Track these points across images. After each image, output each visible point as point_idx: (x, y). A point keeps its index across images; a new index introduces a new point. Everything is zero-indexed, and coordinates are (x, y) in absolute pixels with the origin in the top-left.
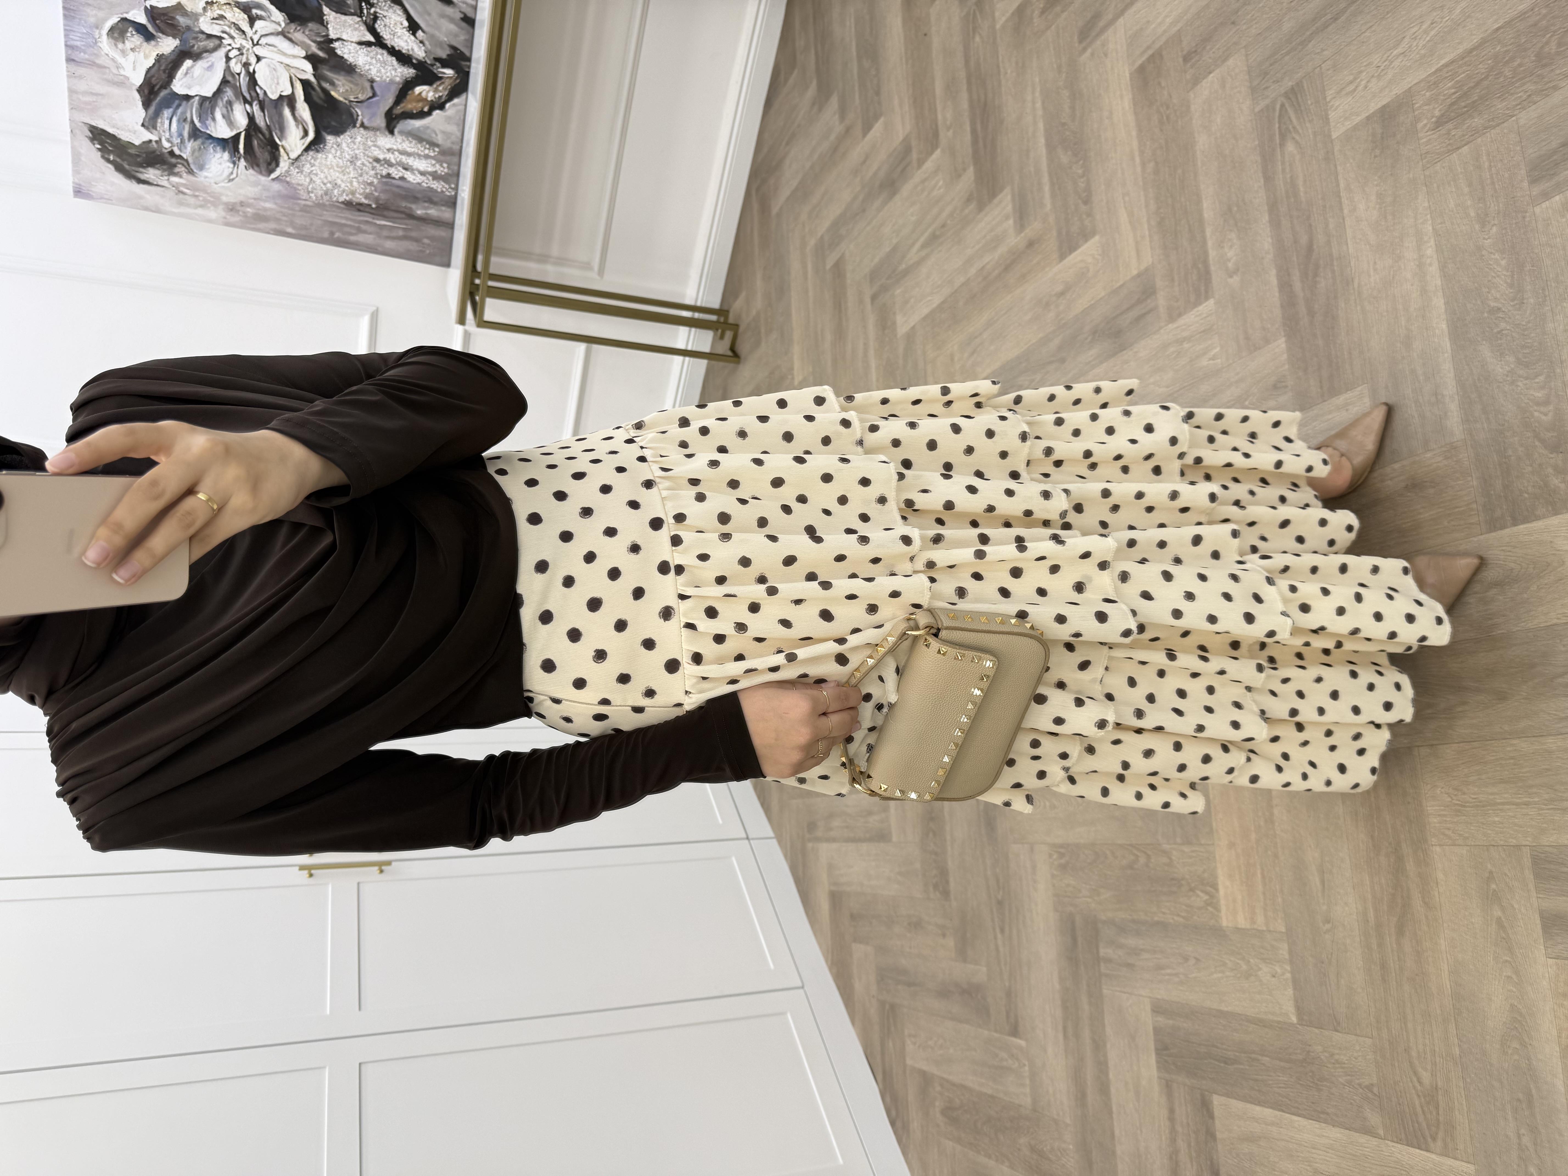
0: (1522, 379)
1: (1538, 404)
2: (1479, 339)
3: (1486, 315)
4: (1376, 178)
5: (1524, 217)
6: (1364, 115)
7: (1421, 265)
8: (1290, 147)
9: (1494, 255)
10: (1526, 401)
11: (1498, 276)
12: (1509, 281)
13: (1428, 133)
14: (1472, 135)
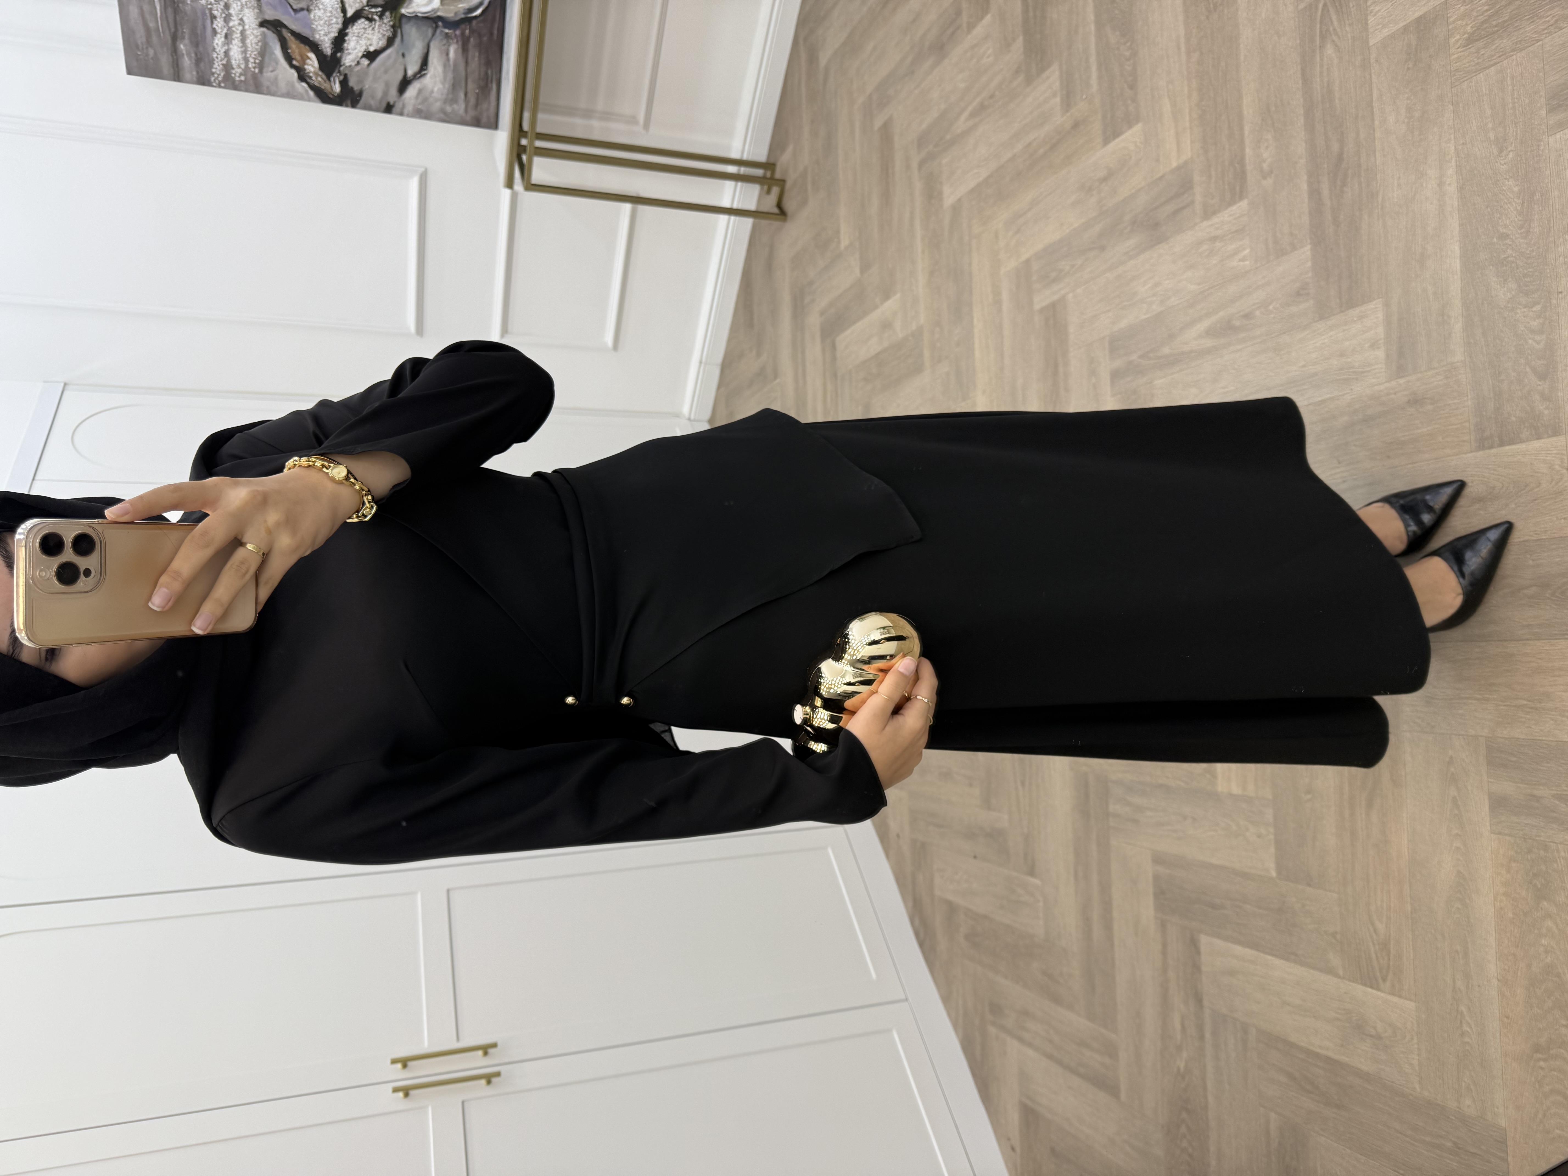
0: (1520, 307)
1: (1533, 331)
2: (1487, 264)
3: (1495, 240)
4: (1407, 90)
5: (1539, 146)
6: (1402, 25)
7: (1441, 184)
8: (1330, 50)
9: (1508, 181)
10: (1522, 329)
11: (1509, 203)
12: (1519, 208)
13: (1459, 50)
14: (1499, 57)
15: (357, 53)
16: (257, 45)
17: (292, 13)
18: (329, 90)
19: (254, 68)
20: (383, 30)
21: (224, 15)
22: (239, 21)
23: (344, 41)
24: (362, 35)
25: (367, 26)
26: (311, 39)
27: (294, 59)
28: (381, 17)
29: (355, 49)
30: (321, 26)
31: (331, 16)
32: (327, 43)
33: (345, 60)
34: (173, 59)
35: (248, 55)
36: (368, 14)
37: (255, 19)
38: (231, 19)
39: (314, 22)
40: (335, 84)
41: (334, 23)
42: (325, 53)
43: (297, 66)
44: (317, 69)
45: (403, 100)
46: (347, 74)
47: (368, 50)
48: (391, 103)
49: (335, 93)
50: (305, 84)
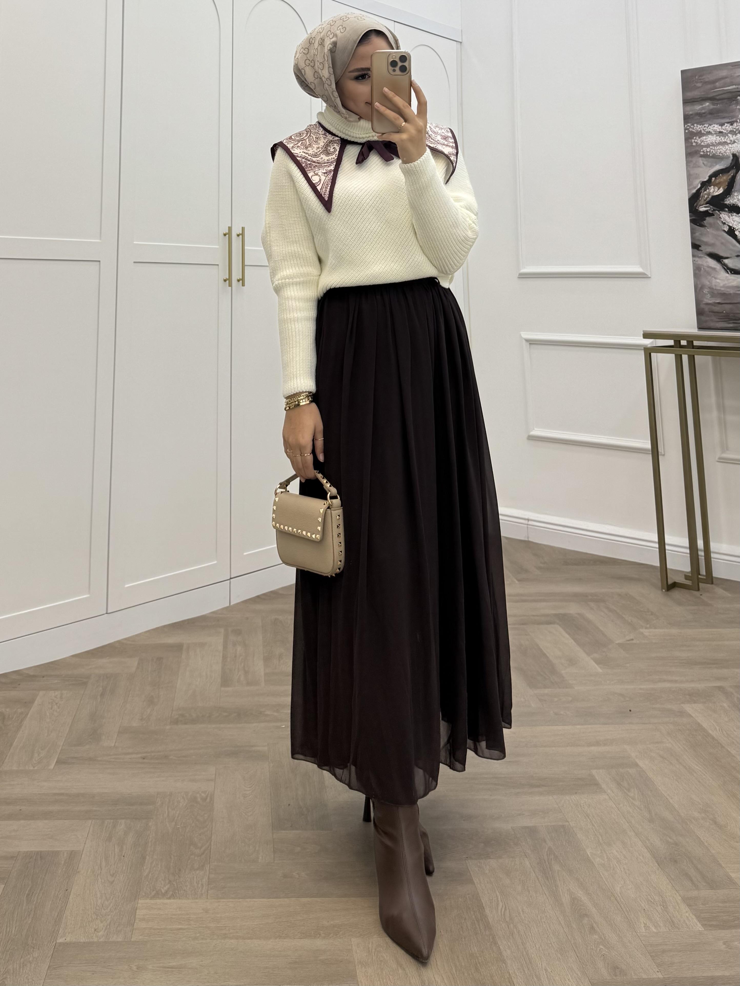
15: (731, 223)
16: (719, 153)
18: (699, 203)
19: (703, 151)
21: (735, 130)
22: (733, 140)
23: (738, 214)
26: (733, 190)
27: (716, 179)
29: (734, 221)
32: (733, 201)
33: (724, 214)
34: (698, 99)
35: (711, 147)
38: (733, 135)
40: (705, 207)
42: (725, 200)
43: (711, 181)
44: (712, 195)
45: (705, 257)
46: (714, 215)
47: (735, 230)
48: (700, 248)
49: (698, 207)
50: (699, 186)
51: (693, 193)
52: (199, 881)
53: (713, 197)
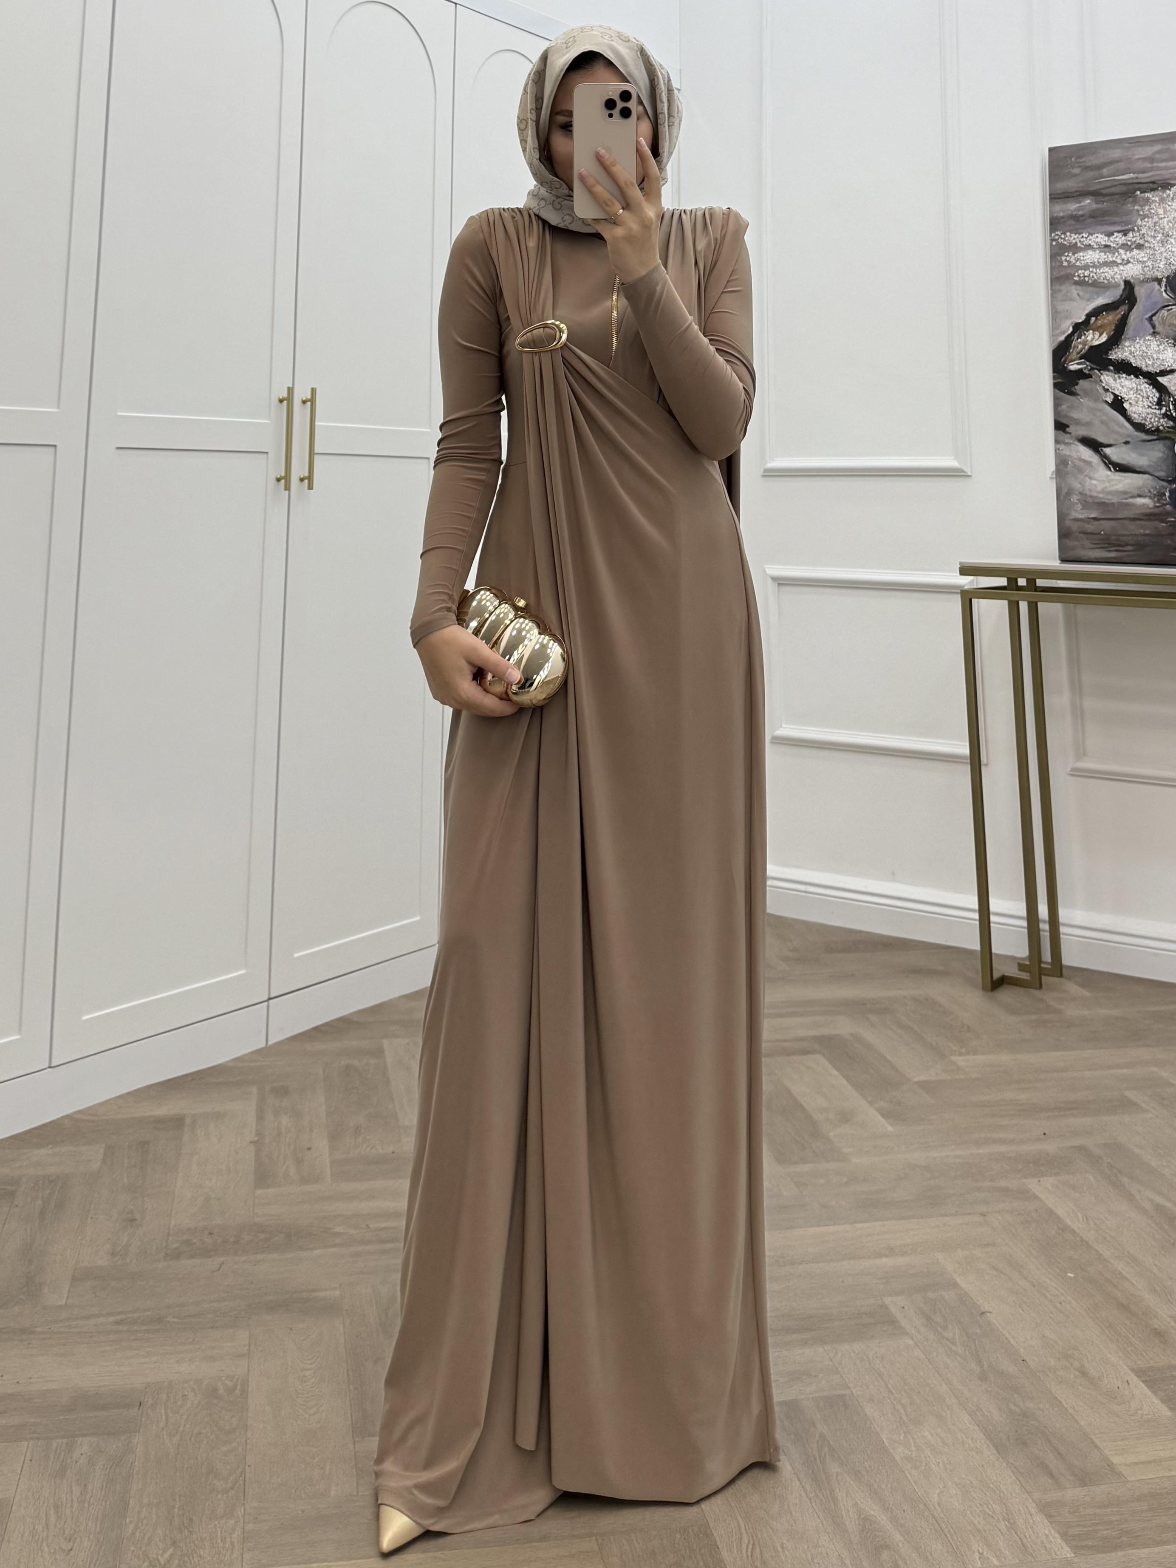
15: (1118, 390)
16: (1103, 279)
17: (1147, 316)
18: (1069, 358)
19: (1079, 276)
20: (1151, 419)
21: (1129, 243)
22: (1126, 259)
23: (1129, 375)
24: (1139, 394)
25: (1150, 399)
26: (1123, 337)
27: (1096, 319)
28: (1165, 415)
29: (1123, 387)
30: (1139, 348)
31: (1154, 360)
32: (1122, 354)
33: (1107, 375)
34: (1072, 193)
35: (1091, 270)
36: (1165, 402)
37: (1132, 276)
38: (1126, 251)
39: (1143, 339)
40: (1078, 364)
41: (1146, 362)
42: (1110, 352)
43: (1089, 322)
44: (1090, 344)
45: (1077, 445)
46: (1092, 377)
47: (1123, 400)
48: (1067, 429)
49: (1068, 364)
50: (1071, 329)
51: (1060, 341)
52: (225, 1538)
53: (1092, 347)
